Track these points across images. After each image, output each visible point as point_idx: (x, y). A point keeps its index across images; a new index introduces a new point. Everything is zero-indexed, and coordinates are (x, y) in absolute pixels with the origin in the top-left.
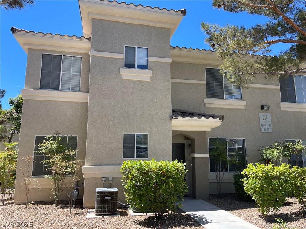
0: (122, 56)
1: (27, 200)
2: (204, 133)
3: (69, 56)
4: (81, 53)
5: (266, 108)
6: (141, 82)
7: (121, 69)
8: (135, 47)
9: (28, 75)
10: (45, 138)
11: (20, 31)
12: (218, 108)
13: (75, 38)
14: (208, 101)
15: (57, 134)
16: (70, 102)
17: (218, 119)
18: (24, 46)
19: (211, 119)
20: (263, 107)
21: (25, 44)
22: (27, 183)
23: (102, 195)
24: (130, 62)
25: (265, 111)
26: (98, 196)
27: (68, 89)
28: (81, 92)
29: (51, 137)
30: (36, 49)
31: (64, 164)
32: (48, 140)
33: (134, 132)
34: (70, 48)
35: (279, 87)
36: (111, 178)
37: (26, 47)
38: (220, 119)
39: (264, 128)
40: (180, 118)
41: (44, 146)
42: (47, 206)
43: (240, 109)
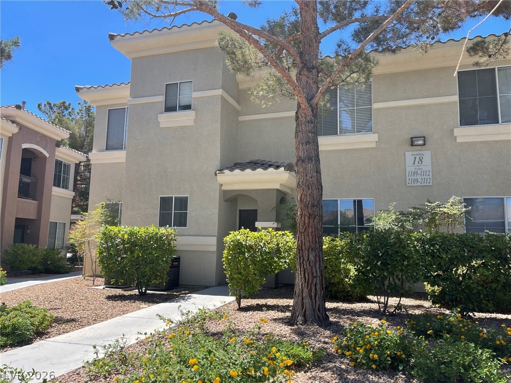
0: (161, 98)
5: (417, 142)
6: (182, 128)
7: (159, 115)
8: (177, 84)
11: (82, 89)
17: (282, 169)
20: (412, 140)
21: (91, 102)
24: (170, 105)
25: (419, 147)
33: (172, 194)
35: (456, 98)
37: (94, 105)
38: (285, 170)
39: (413, 177)
40: (226, 172)
43: (366, 149)
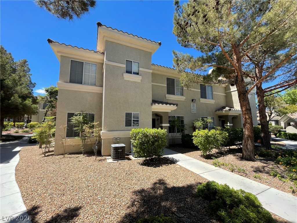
0: (124, 66)
1: (64, 152)
2: (168, 113)
3: (89, 63)
4: (96, 62)
5: (194, 101)
6: (135, 82)
7: (124, 74)
8: (132, 61)
9: (61, 73)
10: (75, 114)
11: (55, 42)
12: (172, 100)
13: (93, 51)
14: (167, 96)
15: (82, 111)
16: (90, 92)
17: (175, 105)
18: (58, 54)
19: (172, 105)
20: (193, 100)
21: (58, 52)
22: (64, 142)
23: (116, 149)
24: (129, 70)
26: (114, 150)
27: (88, 84)
28: (96, 86)
29: (79, 114)
30: (66, 56)
31: (91, 131)
32: (76, 115)
33: (131, 112)
34: (89, 58)
35: (200, 91)
36: (119, 138)
37: (60, 54)
38: (176, 106)
39: (193, 111)
40: (157, 104)
41: (74, 120)
42: (78, 155)
43: (182, 101)
